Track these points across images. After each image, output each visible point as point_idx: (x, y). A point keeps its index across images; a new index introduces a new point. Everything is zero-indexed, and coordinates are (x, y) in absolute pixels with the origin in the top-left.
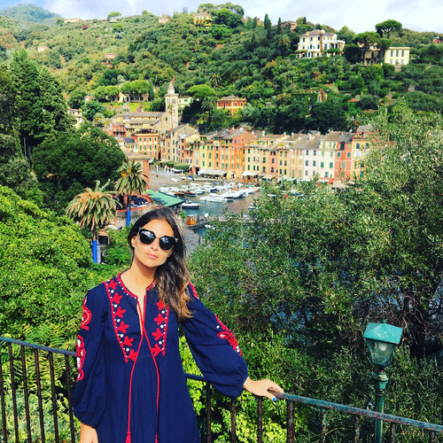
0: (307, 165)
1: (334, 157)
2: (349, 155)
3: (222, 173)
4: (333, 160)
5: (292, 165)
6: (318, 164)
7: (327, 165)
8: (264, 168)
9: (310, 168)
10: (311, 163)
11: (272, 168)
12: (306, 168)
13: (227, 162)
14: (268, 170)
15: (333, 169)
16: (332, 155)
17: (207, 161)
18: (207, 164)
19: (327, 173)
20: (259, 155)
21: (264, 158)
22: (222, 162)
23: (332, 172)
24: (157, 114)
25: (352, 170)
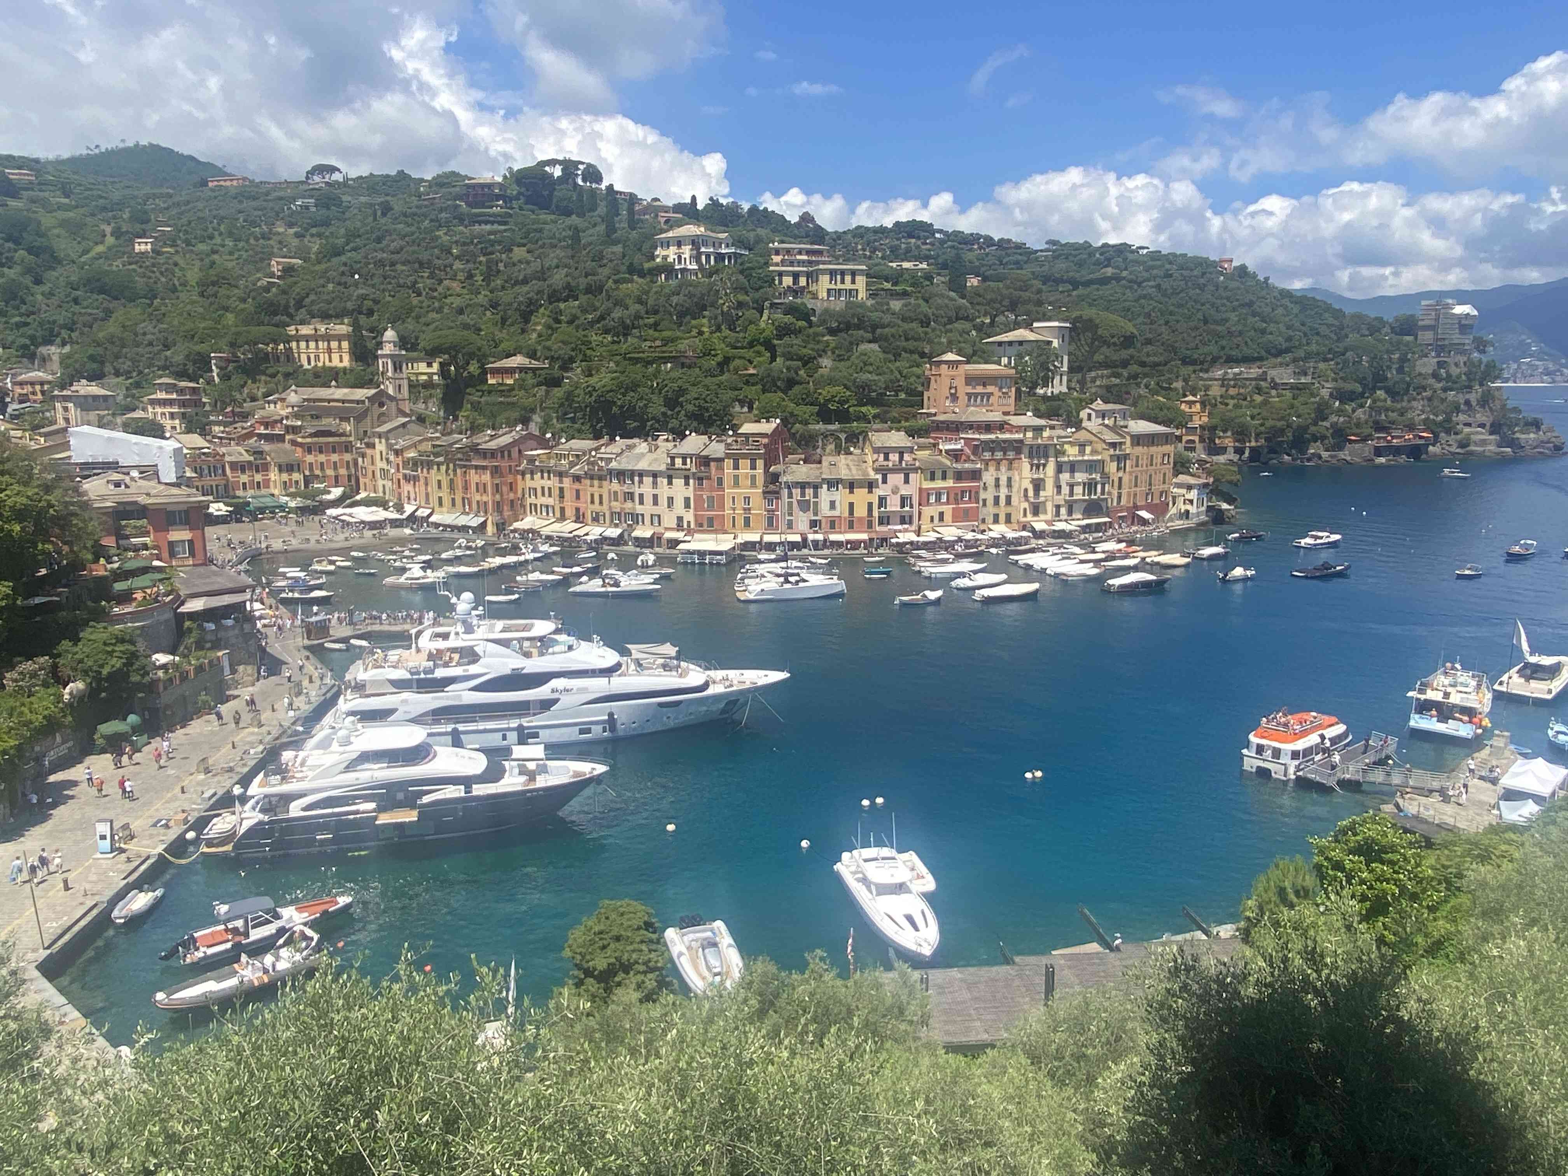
0: (641, 502)
1: (691, 488)
2: (720, 481)
3: (475, 522)
4: (690, 492)
5: (614, 504)
6: (663, 502)
7: (679, 503)
8: (562, 510)
9: (647, 509)
10: (648, 499)
11: (578, 510)
12: (639, 509)
13: (485, 498)
14: (570, 512)
15: (692, 510)
16: (687, 484)
17: (445, 494)
18: (446, 501)
19: (680, 519)
20: (552, 482)
21: (561, 490)
22: (478, 497)
23: (689, 517)
24: (361, 394)
25: (727, 512)
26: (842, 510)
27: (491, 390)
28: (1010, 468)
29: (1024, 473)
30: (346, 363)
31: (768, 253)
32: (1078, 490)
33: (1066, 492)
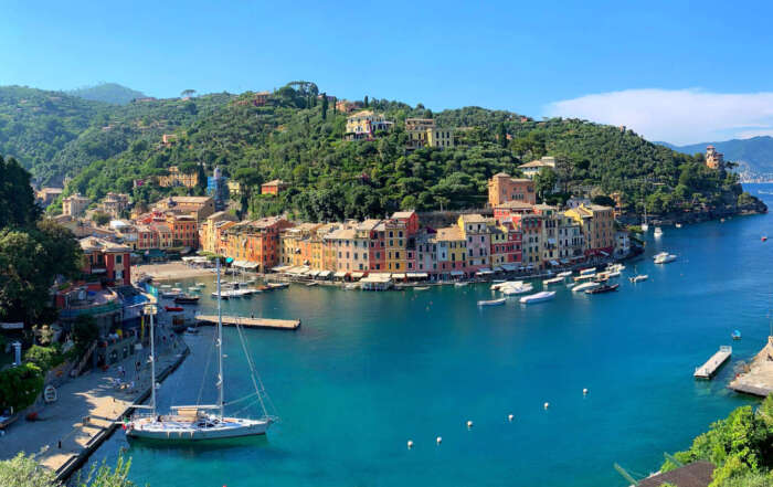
0: (340, 256)
1: (367, 248)
2: (383, 244)
3: (254, 266)
5: (326, 257)
6: (352, 256)
7: (361, 257)
9: (343, 260)
10: (344, 255)
12: (340, 260)
13: (259, 253)
15: (368, 260)
16: (365, 246)
18: (241, 254)
23: (367, 264)
24: (202, 199)
25: (387, 261)
26: (448, 258)
27: (265, 198)
28: (537, 232)
29: (543, 234)
30: (196, 184)
32: (570, 242)
33: (564, 243)
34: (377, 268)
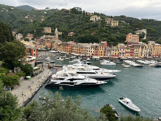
2: (98, 49)
3: (66, 53)
4: (94, 50)
5: (84, 51)
6: (90, 51)
7: (93, 52)
9: (88, 52)
12: (87, 52)
14: (78, 52)
17: (63, 49)
19: (92, 54)
20: (76, 48)
22: (67, 50)
23: (94, 54)
24: (52, 36)
25: (99, 53)
26: (114, 54)
27: (69, 36)
28: (138, 49)
29: (140, 50)
30: (50, 32)
31: (105, 19)
32: (148, 53)
33: (146, 53)
34: (96, 55)
